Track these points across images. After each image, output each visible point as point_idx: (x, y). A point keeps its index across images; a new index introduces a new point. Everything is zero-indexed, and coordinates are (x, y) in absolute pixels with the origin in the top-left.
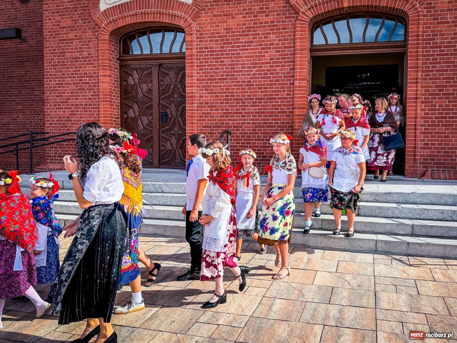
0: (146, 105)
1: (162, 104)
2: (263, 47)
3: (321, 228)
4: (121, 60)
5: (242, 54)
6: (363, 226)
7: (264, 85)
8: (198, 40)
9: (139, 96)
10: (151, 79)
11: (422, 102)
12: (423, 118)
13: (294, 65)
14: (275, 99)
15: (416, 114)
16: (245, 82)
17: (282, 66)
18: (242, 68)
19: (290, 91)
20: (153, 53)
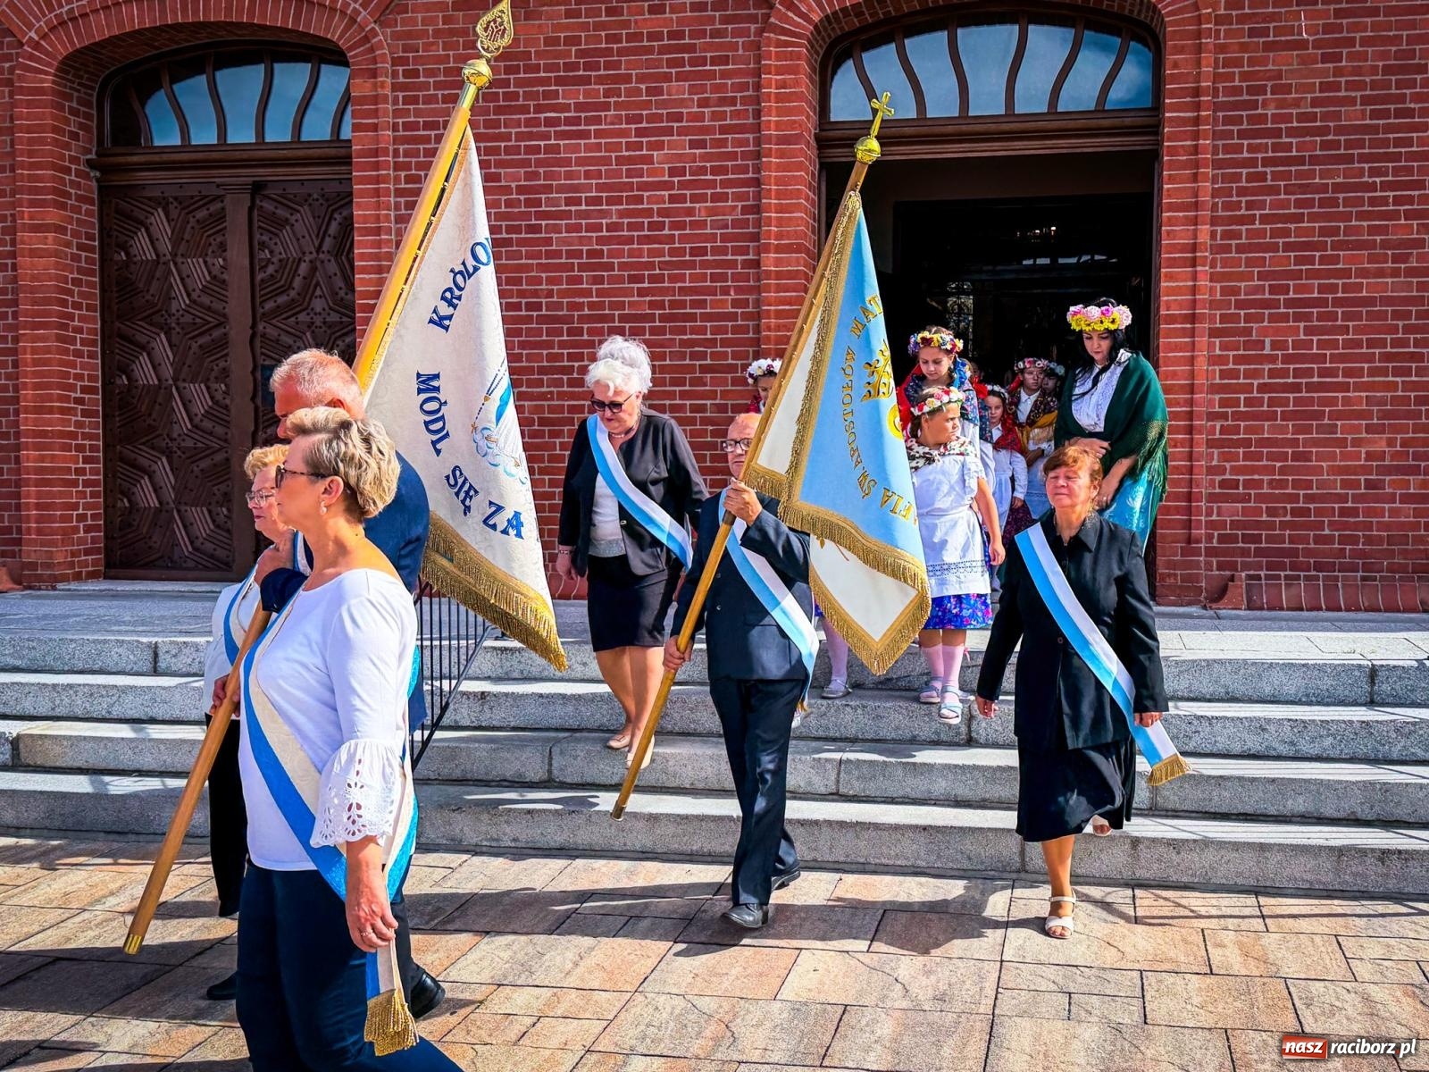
0: (201, 341)
1: (263, 335)
2: (644, 125)
3: (837, 794)
4: (104, 166)
5: (568, 148)
6: (981, 781)
7: (651, 266)
8: (401, 95)
9: (174, 306)
10: (218, 240)
11: (1214, 333)
12: (1214, 389)
13: (758, 196)
14: (692, 317)
15: (1192, 375)
16: (578, 254)
17: (716, 198)
18: (569, 202)
19: (750, 290)
20: (230, 140)
